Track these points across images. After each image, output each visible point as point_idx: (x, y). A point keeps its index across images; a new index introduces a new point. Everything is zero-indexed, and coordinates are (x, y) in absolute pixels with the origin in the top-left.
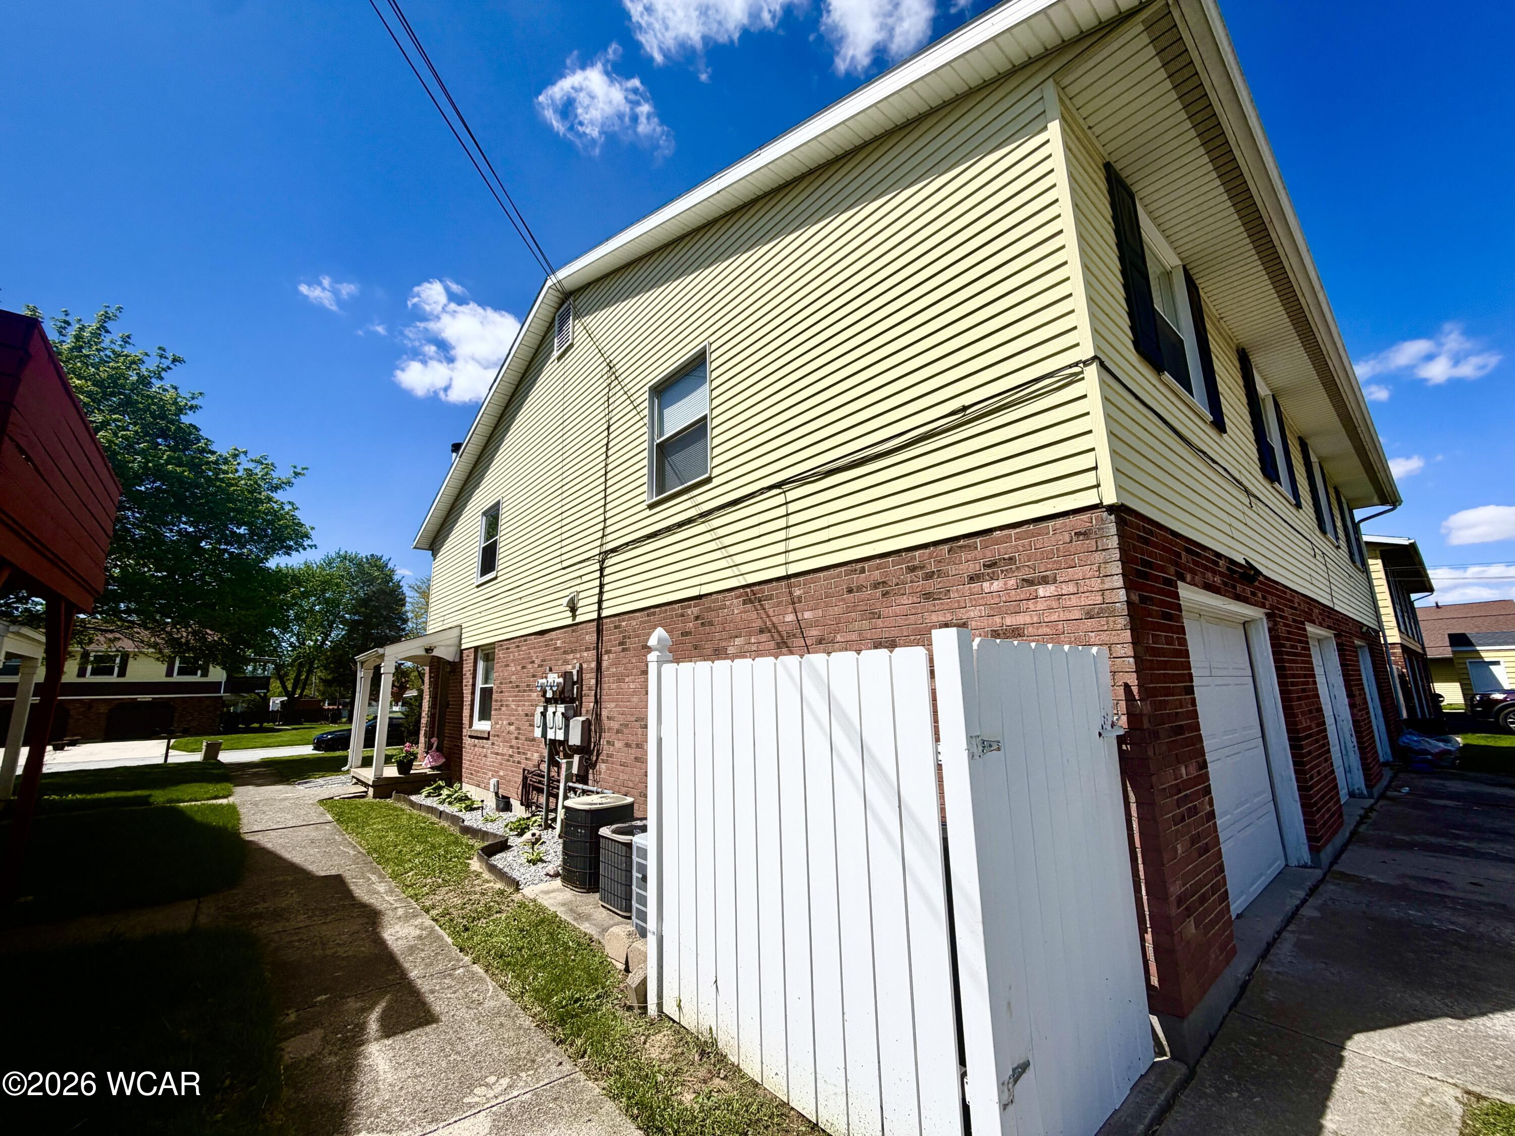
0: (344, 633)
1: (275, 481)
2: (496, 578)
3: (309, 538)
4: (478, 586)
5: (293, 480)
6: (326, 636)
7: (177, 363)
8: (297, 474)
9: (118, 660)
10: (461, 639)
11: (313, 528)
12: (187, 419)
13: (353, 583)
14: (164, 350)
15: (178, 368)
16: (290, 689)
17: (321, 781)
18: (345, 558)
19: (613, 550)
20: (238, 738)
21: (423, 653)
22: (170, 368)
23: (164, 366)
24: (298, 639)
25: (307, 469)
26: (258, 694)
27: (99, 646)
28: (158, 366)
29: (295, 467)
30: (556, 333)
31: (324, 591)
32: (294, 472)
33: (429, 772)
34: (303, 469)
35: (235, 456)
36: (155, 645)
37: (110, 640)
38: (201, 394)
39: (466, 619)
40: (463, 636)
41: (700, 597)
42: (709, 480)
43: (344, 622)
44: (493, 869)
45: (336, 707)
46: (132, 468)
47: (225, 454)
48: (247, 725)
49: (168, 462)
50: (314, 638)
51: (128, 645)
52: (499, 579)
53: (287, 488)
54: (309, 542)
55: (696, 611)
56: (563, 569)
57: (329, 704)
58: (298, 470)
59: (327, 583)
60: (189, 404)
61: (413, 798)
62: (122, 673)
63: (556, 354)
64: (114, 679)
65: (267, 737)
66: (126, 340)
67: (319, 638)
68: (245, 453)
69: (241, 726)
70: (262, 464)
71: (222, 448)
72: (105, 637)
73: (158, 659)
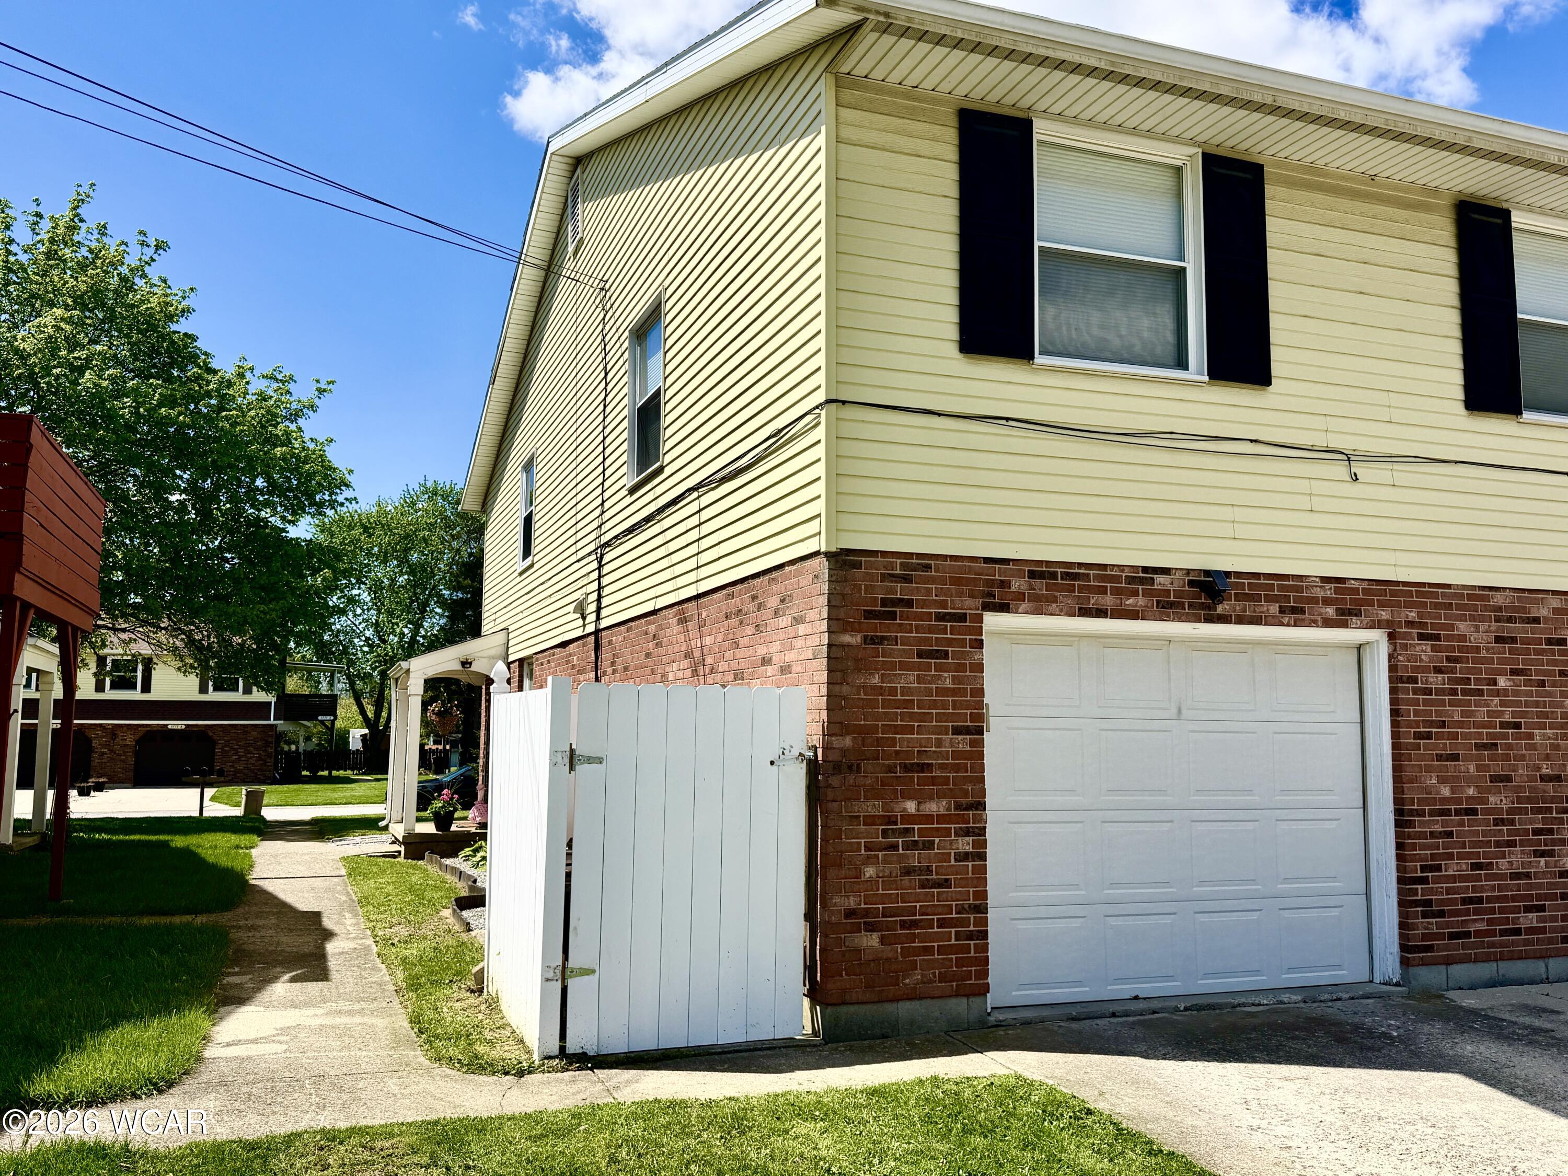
0: (442, 622)
1: (294, 406)
2: (532, 566)
3: (347, 486)
4: (521, 574)
5: (317, 401)
6: (418, 626)
7: (161, 251)
8: (321, 391)
9: (140, 667)
10: (508, 648)
11: (351, 472)
12: (181, 326)
13: (452, 536)
14: (145, 235)
15: (163, 258)
16: (370, 715)
17: (358, 839)
18: (435, 493)
19: (607, 544)
20: (295, 790)
21: (459, 667)
22: (153, 260)
23: (147, 258)
24: (377, 631)
25: (333, 382)
26: (322, 722)
27: (115, 650)
28: (140, 260)
29: (318, 381)
30: (570, 218)
31: (407, 550)
32: (318, 390)
33: (473, 830)
34: (329, 383)
35: (241, 376)
36: (174, 650)
37: (124, 641)
38: (192, 289)
39: (511, 621)
40: (511, 644)
41: (654, 612)
42: (661, 470)
43: (442, 603)
44: (461, 919)
45: (440, 747)
46: (122, 416)
47: (228, 376)
48: (314, 770)
49: (160, 404)
50: (398, 630)
51: (144, 649)
52: (536, 566)
53: (311, 413)
54: (348, 493)
55: (652, 629)
56: (578, 561)
57: (435, 742)
58: (323, 386)
59: (408, 541)
60: (180, 307)
61: (448, 862)
62: (146, 688)
63: (571, 249)
64: (136, 695)
65: (334, 790)
66: (103, 230)
67: (406, 631)
68: (252, 369)
69: (305, 773)
70: (276, 380)
71: (224, 364)
72: (119, 638)
73: (179, 669)
